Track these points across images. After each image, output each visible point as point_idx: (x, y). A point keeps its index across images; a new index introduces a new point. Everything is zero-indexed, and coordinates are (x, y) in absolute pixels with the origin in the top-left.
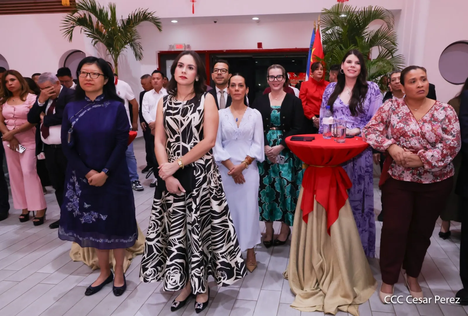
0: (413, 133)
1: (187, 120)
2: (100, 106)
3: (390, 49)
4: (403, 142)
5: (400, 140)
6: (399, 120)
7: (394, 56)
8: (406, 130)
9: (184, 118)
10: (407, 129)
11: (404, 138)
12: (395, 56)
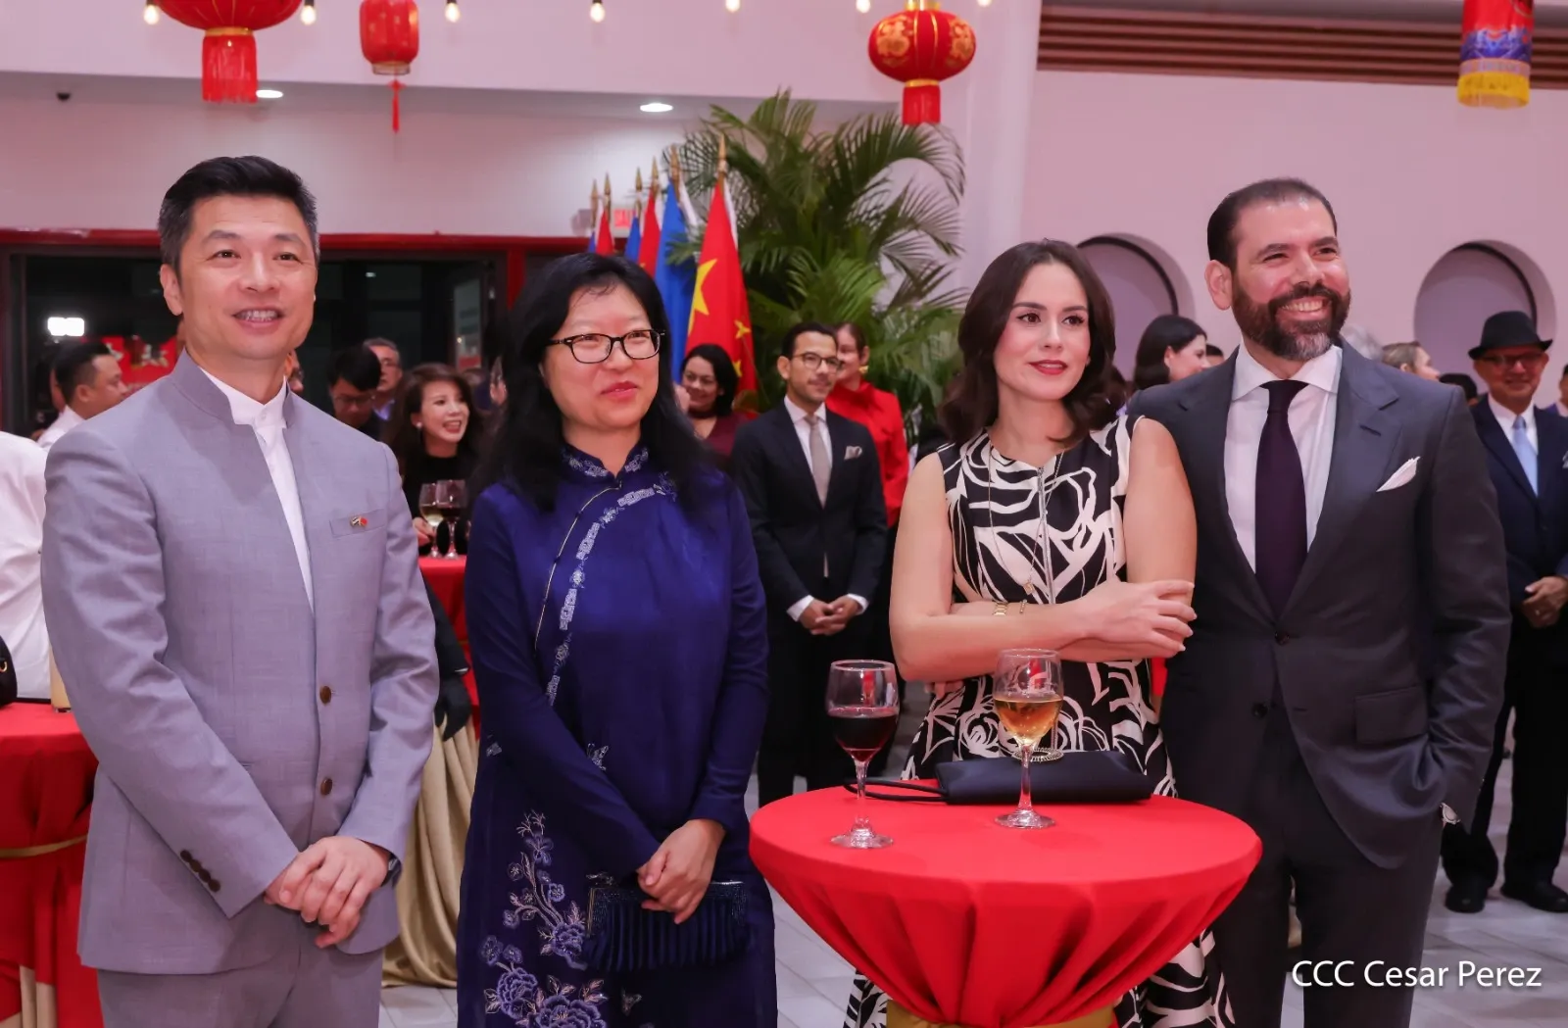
1: (1082, 546)
2: (648, 493)
9: (1067, 535)
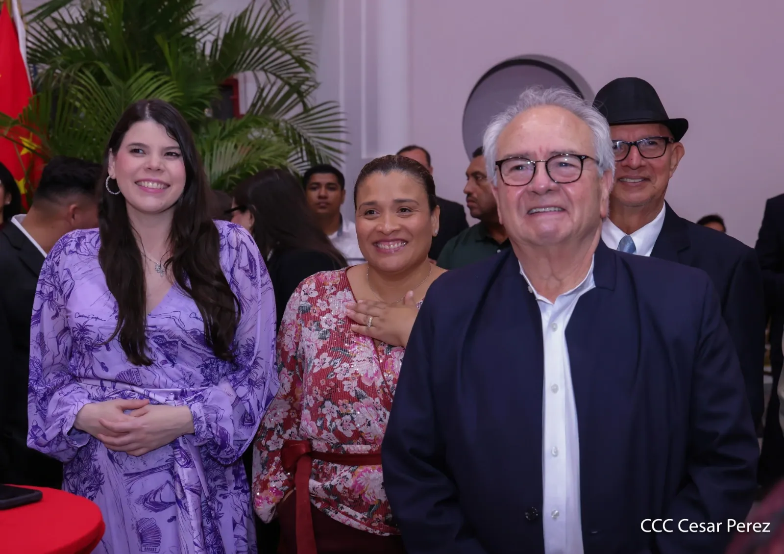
0: (361, 384)
3: (293, 82)
4: (333, 419)
5: (324, 411)
6: (321, 344)
7: (310, 107)
8: (340, 377)
10: (341, 371)
11: (333, 404)
12: (314, 105)
